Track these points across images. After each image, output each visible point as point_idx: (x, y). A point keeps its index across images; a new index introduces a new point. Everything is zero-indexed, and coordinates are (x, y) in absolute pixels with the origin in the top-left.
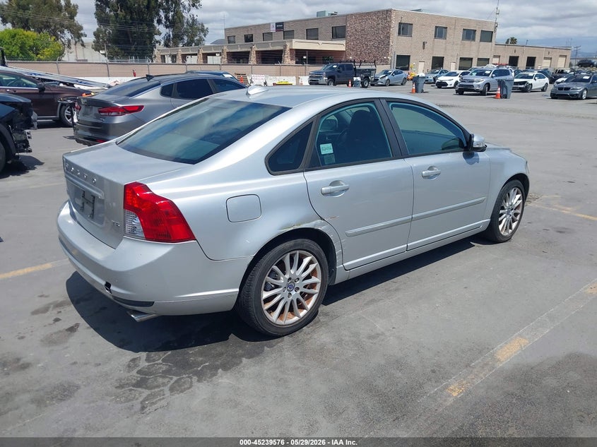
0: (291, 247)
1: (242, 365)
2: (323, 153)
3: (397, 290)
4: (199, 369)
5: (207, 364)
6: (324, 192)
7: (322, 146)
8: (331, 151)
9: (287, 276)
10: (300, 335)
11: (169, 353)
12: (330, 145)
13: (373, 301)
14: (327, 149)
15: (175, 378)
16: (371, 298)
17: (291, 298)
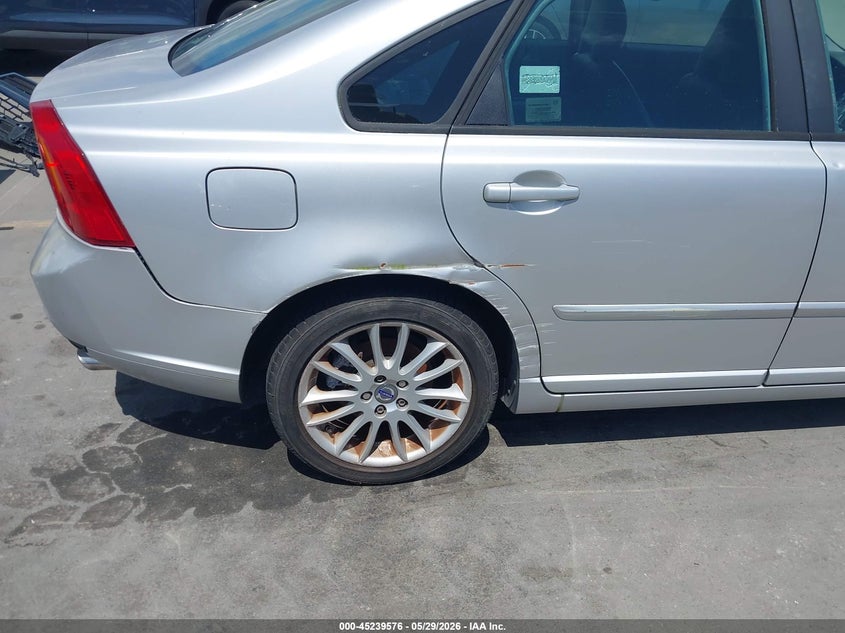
0: (384, 311)
1: (235, 516)
2: (524, 88)
3: (708, 466)
4: (167, 490)
5: (187, 486)
6: (489, 196)
7: (524, 70)
8: (555, 88)
9: (374, 372)
10: (395, 496)
11: (164, 435)
12: (554, 71)
13: (625, 475)
14: (541, 80)
15: (118, 492)
16: (626, 466)
17: (382, 418)
